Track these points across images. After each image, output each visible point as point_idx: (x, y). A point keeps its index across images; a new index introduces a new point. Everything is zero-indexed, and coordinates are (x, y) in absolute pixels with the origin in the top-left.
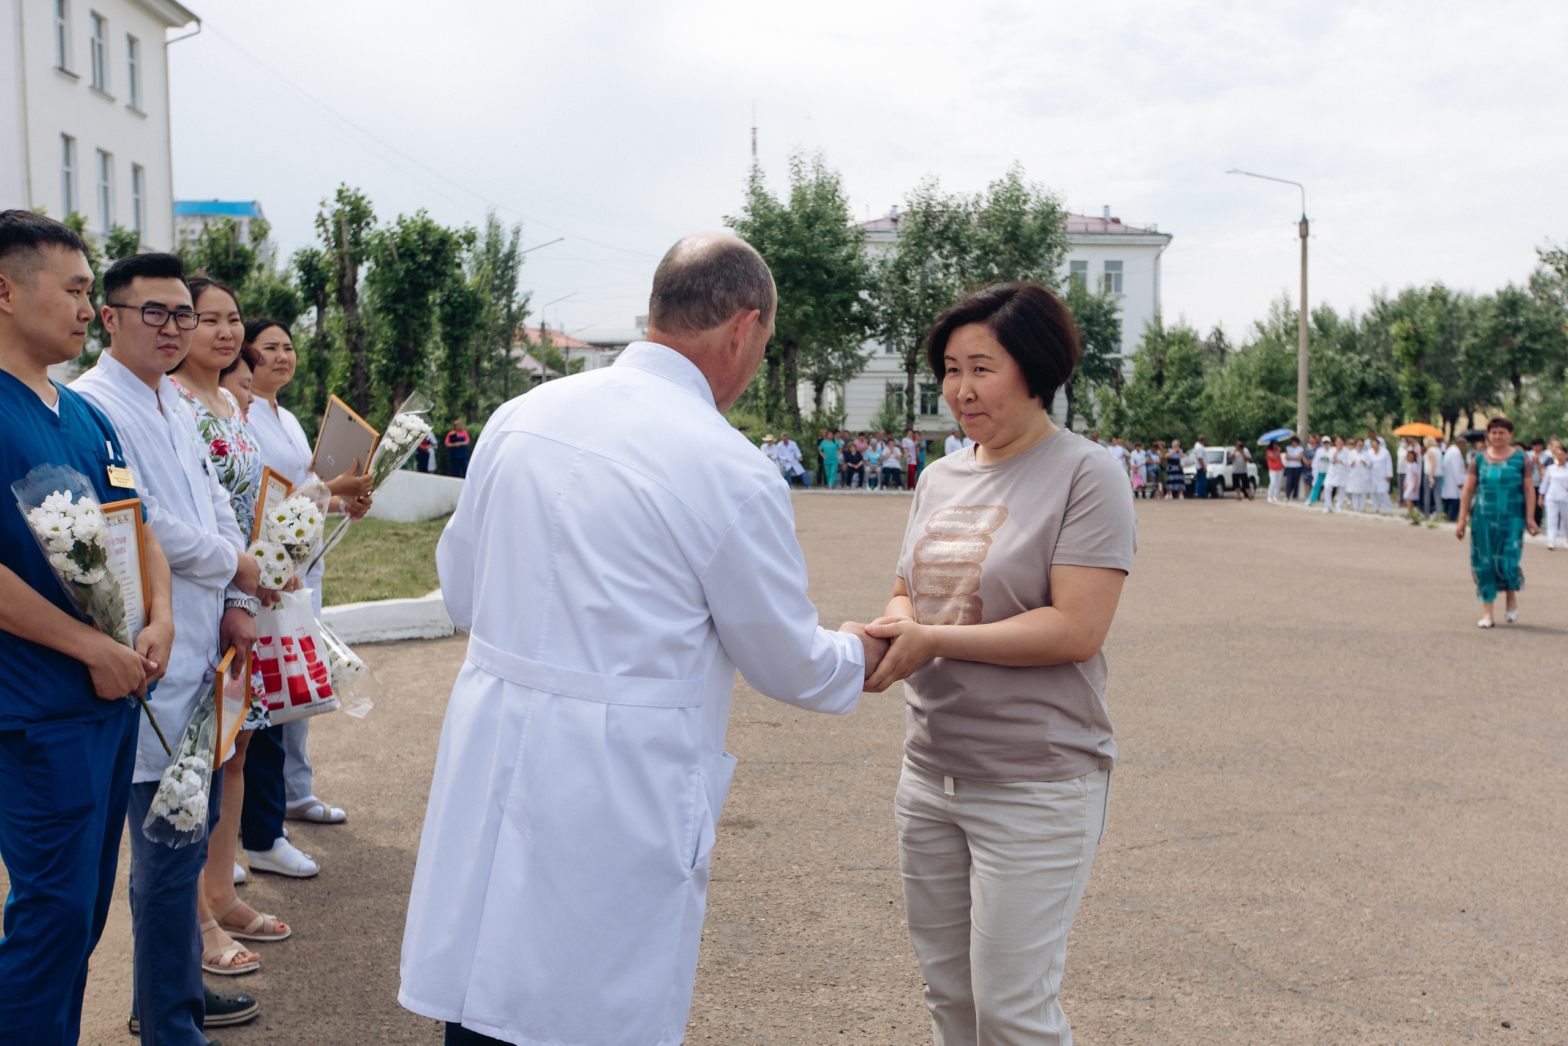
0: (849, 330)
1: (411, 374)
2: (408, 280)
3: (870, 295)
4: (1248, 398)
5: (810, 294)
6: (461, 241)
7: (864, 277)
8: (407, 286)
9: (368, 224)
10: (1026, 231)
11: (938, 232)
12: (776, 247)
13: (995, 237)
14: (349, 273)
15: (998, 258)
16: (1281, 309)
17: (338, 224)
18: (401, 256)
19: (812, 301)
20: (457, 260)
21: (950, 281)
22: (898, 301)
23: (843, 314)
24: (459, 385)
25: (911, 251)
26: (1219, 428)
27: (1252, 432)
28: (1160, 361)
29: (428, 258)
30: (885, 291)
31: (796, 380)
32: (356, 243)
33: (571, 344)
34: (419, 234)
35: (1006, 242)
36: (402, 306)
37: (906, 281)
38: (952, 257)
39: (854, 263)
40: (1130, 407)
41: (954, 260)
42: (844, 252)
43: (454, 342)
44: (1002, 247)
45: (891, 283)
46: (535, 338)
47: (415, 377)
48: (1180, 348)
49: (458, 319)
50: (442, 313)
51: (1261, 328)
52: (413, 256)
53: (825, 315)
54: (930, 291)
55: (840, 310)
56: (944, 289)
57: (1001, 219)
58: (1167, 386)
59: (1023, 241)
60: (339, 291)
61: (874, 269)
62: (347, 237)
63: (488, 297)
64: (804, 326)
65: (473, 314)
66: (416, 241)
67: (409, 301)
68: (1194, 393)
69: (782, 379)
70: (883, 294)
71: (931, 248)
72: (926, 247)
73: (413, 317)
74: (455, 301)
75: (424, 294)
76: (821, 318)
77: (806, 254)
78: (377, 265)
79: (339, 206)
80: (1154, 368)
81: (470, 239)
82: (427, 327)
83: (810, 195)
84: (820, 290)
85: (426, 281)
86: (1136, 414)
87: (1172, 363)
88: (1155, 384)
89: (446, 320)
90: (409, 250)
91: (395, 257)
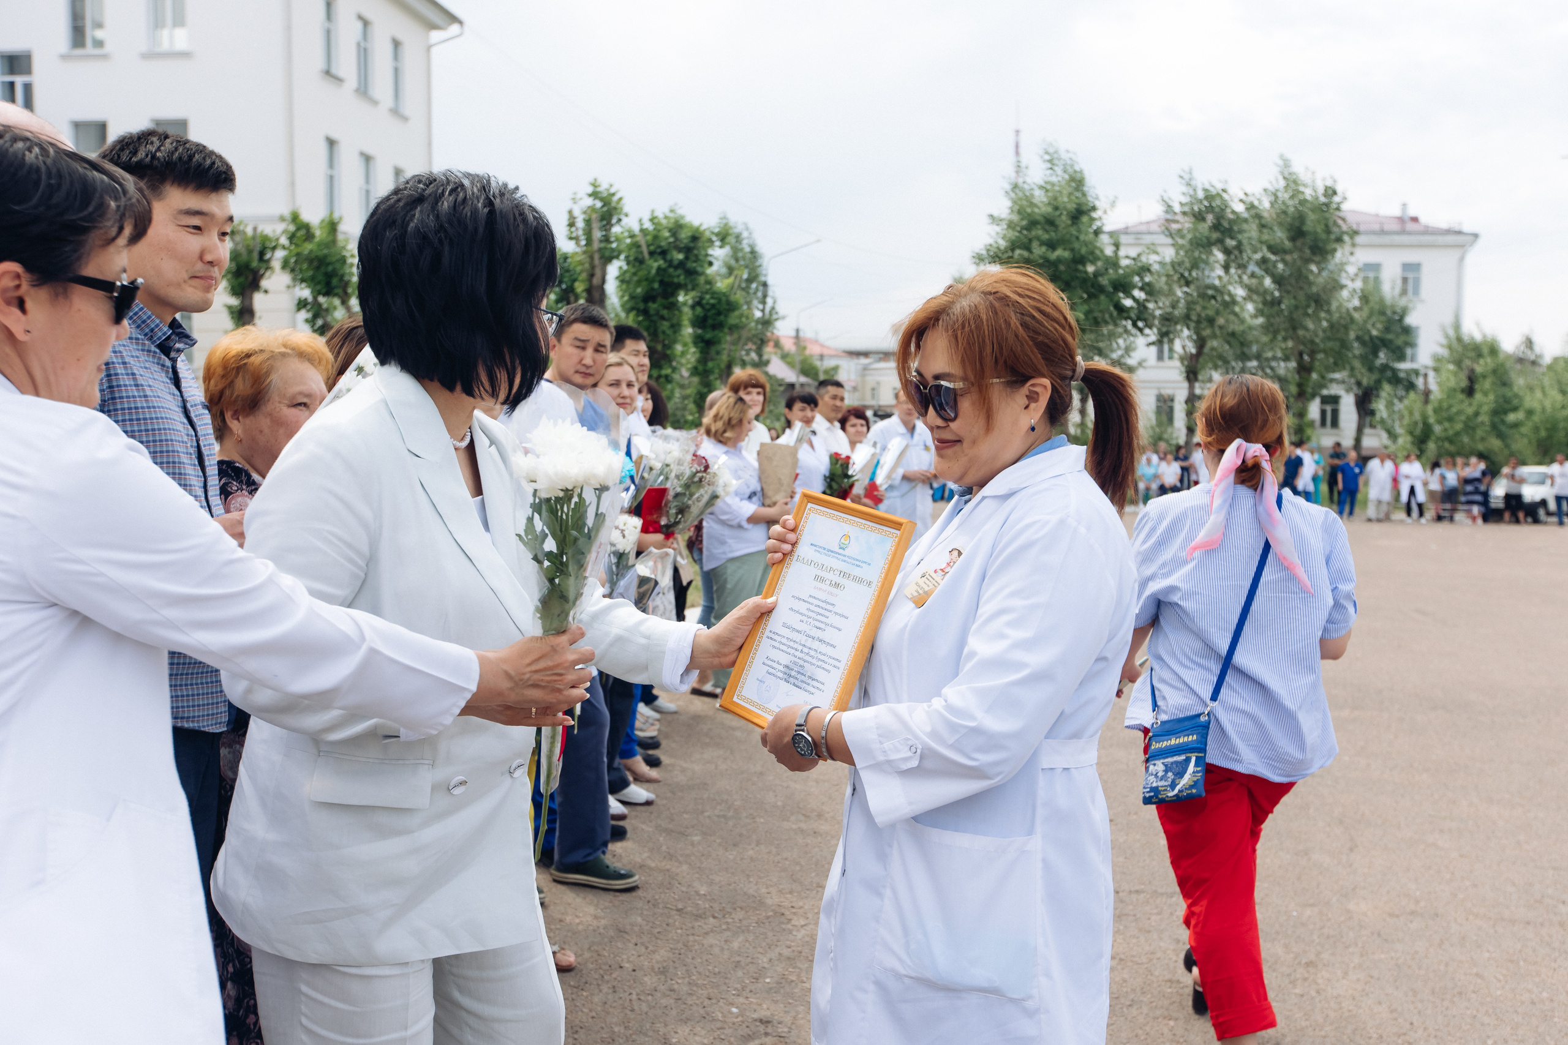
2: (658, 278)
6: (714, 238)
8: (656, 285)
9: (620, 220)
14: (598, 272)
17: (588, 222)
18: (652, 254)
20: (709, 258)
28: (1472, 372)
29: (681, 256)
32: (606, 239)
33: (826, 352)
34: (670, 230)
36: (651, 306)
40: (1439, 422)
43: (706, 345)
46: (789, 345)
49: (710, 322)
50: (693, 314)
52: (664, 254)
58: (1478, 399)
60: (589, 291)
62: (597, 234)
63: (740, 299)
65: (726, 316)
66: (666, 238)
67: (660, 300)
68: (1510, 407)
73: (663, 318)
74: (707, 304)
75: (674, 294)
78: (628, 263)
79: (589, 202)
80: (1464, 379)
81: (722, 235)
82: (676, 327)
85: (676, 280)
86: (1445, 430)
87: (1485, 375)
88: (1465, 397)
89: (699, 322)
90: (660, 247)
91: (646, 255)
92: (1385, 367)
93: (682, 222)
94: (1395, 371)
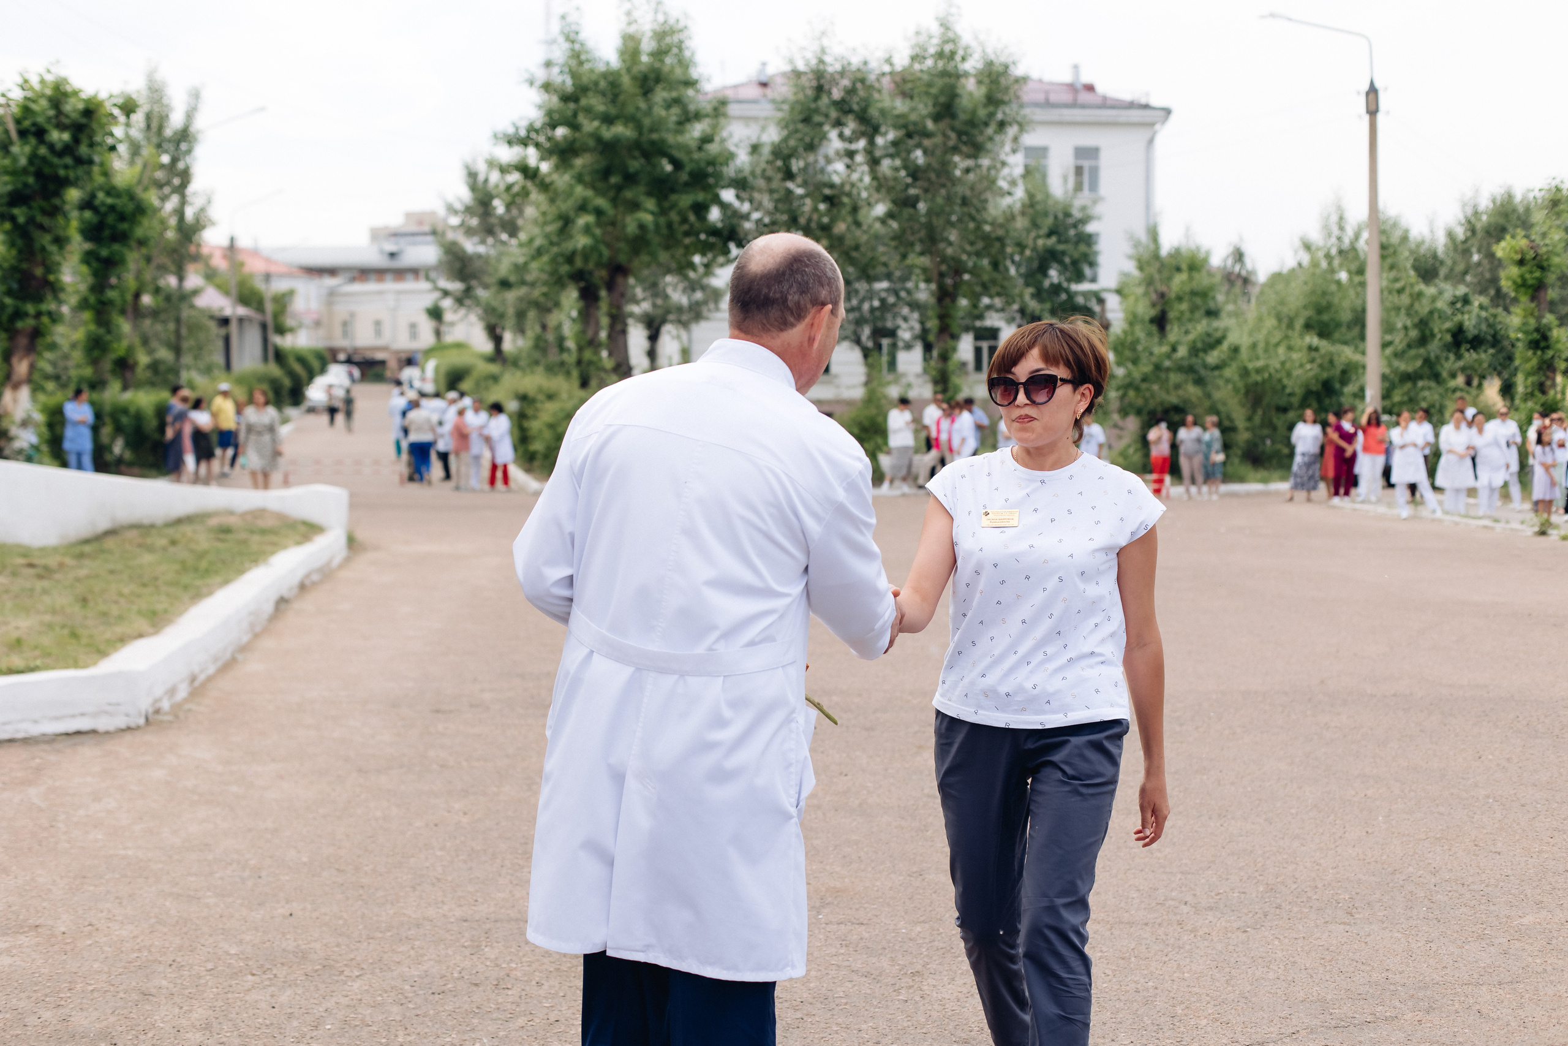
0: (704, 248)
1: (38, 315)
2: (32, 169)
3: (738, 197)
4: (1290, 348)
5: (649, 194)
6: (116, 112)
7: (730, 171)
8: (31, 180)
10: (965, 102)
11: (836, 104)
12: (596, 124)
13: (921, 110)
15: (927, 142)
16: (1334, 218)
18: (23, 134)
19: (650, 204)
20: (110, 141)
21: (855, 176)
22: (780, 206)
23: (698, 225)
24: (109, 332)
25: (796, 131)
26: (1247, 392)
27: (1295, 401)
28: (1162, 295)
29: (65, 137)
30: (760, 191)
31: (625, 325)
34: (50, 100)
35: (937, 118)
36: (24, 209)
37: (789, 175)
38: (857, 139)
39: (713, 148)
40: (1119, 364)
41: (862, 144)
42: (697, 130)
43: (102, 265)
44: (930, 125)
45: (769, 179)
47: (45, 320)
48: (1191, 278)
49: (108, 231)
50: (84, 219)
51: (1307, 247)
52: (40, 133)
53: (670, 225)
54: (827, 191)
55: (692, 218)
56: (847, 188)
57: (930, 85)
58: (1174, 333)
59: (962, 117)
61: (743, 159)
63: (152, 197)
64: (639, 243)
65: (133, 224)
66: (43, 111)
67: (38, 203)
68: (1213, 342)
69: (605, 321)
70: (756, 195)
71: (826, 128)
72: (820, 125)
73: (41, 227)
74: (102, 204)
75: (57, 193)
76: (665, 231)
77: (641, 134)
80: (1154, 305)
81: (129, 108)
82: (60, 241)
83: (647, 45)
84: (662, 188)
85: (62, 172)
86: (1129, 374)
87: (1180, 299)
88: (1154, 329)
89: (92, 233)
90: (34, 124)
91: (14, 135)
92: (1057, 289)
93: (69, 89)
94: (1071, 295)
